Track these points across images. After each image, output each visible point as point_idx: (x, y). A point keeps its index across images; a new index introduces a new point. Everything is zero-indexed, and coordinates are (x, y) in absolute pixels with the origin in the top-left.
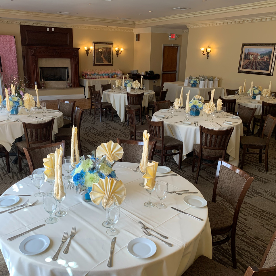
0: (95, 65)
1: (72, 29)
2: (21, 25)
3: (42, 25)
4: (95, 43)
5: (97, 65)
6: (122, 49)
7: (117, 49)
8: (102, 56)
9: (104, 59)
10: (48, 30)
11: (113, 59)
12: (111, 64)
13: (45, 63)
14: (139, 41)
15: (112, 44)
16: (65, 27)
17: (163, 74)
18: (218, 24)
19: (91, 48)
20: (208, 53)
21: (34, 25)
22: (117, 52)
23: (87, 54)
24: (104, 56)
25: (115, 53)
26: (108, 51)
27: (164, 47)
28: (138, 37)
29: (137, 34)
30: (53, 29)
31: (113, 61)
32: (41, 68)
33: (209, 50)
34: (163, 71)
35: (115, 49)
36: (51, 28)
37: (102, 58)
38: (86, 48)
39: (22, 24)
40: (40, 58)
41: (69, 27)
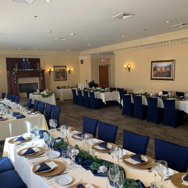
0: (55, 80)
1: (39, 59)
3: (20, 57)
4: (54, 67)
5: (57, 80)
6: (72, 70)
7: (69, 70)
9: (61, 76)
10: (24, 60)
11: (66, 76)
12: (66, 79)
13: (22, 81)
14: (83, 64)
15: (66, 67)
16: (35, 58)
17: (100, 83)
18: (134, 50)
19: (52, 70)
20: (129, 68)
21: (15, 57)
22: (69, 71)
23: (50, 74)
24: (61, 74)
25: (68, 72)
26: (63, 71)
27: (100, 66)
28: (82, 62)
29: (81, 59)
30: (27, 60)
32: (19, 84)
33: (129, 66)
34: (100, 82)
35: (68, 69)
36: (26, 59)
37: (59, 76)
38: (49, 70)
39: (7, 57)
41: (38, 58)
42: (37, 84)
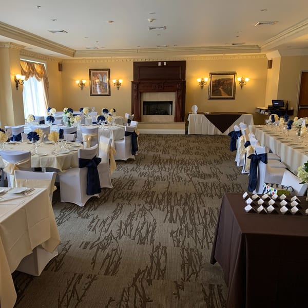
0: (210, 99)
1: (185, 61)
2: (134, 62)
3: (154, 60)
4: (212, 74)
5: (214, 99)
6: (247, 80)
7: (240, 80)
8: (220, 88)
9: (222, 92)
10: (159, 64)
11: (235, 91)
12: (232, 97)
13: (149, 97)
14: (271, 67)
15: (234, 74)
16: (178, 60)
19: (207, 80)
21: (146, 61)
22: (242, 82)
23: (202, 87)
25: (238, 85)
26: (228, 82)
27: (303, 73)
28: (270, 64)
29: (270, 59)
30: (165, 64)
31: (235, 94)
34: (300, 104)
35: (238, 79)
36: (162, 63)
37: (220, 91)
38: (199, 80)
40: (144, 92)
41: (182, 60)
42: (171, 103)
